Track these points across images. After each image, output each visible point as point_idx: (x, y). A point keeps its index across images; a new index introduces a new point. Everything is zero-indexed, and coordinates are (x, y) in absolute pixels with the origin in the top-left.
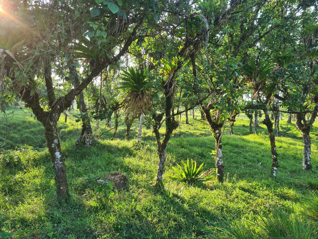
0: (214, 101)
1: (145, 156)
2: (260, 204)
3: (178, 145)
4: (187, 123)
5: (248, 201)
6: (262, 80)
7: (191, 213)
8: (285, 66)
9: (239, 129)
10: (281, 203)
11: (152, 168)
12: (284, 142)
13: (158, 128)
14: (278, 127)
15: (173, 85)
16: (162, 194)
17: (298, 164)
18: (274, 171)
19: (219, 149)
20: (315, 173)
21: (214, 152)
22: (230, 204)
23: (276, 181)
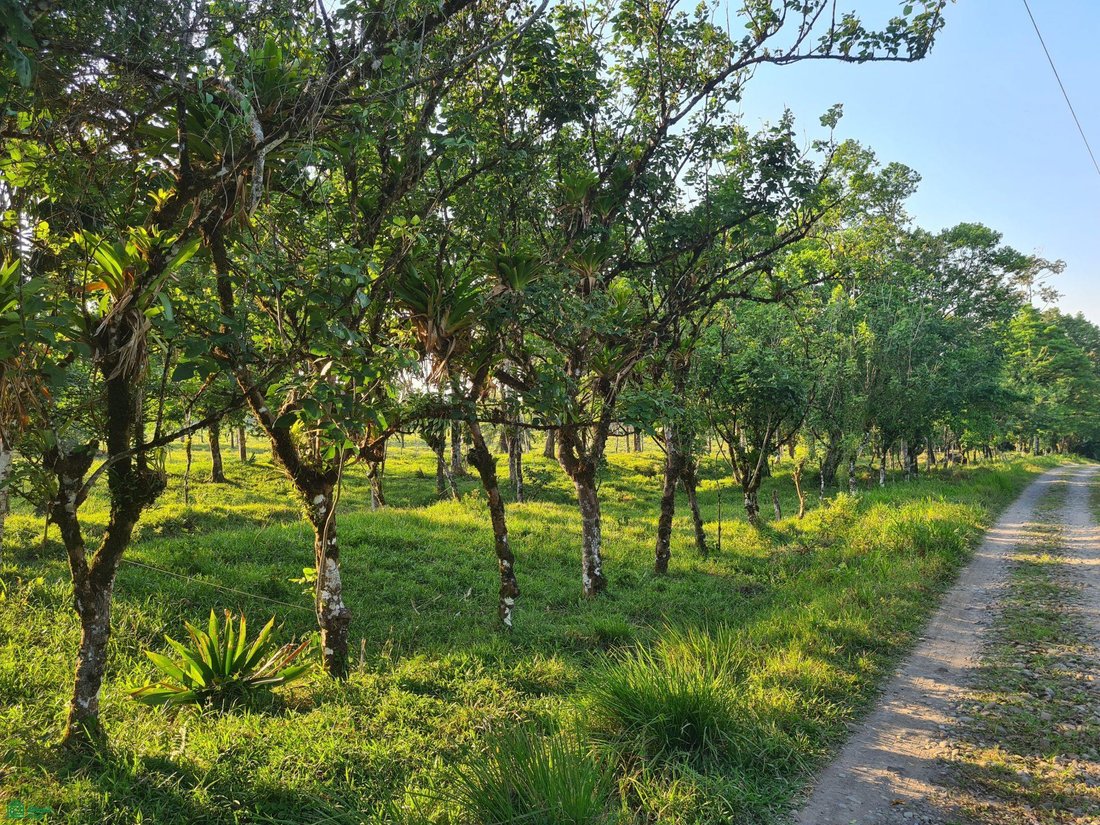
0: (301, 395)
1: (22, 628)
2: (465, 724)
3: (176, 565)
4: (218, 476)
5: (429, 722)
6: (457, 325)
7: (222, 818)
8: (520, 288)
9: (405, 487)
10: (526, 708)
11: (54, 674)
12: (535, 516)
13: (70, 505)
14: (519, 471)
15: (136, 333)
16: (96, 769)
17: (573, 580)
18: (507, 611)
19: (330, 562)
20: (614, 600)
21: (310, 574)
22: (365, 747)
23: (511, 641)
